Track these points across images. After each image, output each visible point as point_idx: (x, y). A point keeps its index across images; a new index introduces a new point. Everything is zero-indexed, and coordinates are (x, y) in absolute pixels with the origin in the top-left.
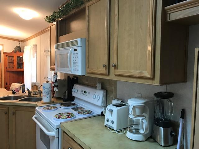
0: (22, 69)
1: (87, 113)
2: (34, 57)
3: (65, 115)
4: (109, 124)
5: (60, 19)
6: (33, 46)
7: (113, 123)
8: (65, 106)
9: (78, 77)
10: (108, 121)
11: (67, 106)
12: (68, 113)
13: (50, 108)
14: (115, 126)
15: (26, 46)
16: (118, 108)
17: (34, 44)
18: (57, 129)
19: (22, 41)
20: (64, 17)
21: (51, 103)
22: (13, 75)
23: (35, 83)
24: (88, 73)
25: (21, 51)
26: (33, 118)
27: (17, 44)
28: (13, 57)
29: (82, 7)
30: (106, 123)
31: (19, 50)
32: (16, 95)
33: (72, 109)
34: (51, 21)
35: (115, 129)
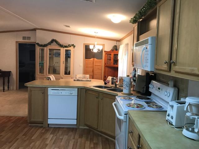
0: (117, 65)
1: (156, 107)
2: (125, 55)
3: (136, 105)
4: (169, 118)
5: (141, 20)
6: (125, 45)
7: (172, 118)
8: (140, 99)
9: (156, 74)
10: (169, 115)
11: (141, 99)
12: (139, 104)
13: (126, 98)
14: (174, 122)
15: (121, 45)
16: (179, 105)
17: (126, 43)
18: (125, 114)
19: (119, 41)
20: (143, 17)
21: (130, 94)
22: (110, 70)
23: (122, 77)
24: (156, 69)
25: (117, 50)
26: (113, 104)
27: (114, 43)
28: (111, 54)
29: (155, 8)
30: (167, 118)
31: (116, 49)
32: (107, 86)
33: (145, 102)
34: (134, 22)
35: (174, 124)
